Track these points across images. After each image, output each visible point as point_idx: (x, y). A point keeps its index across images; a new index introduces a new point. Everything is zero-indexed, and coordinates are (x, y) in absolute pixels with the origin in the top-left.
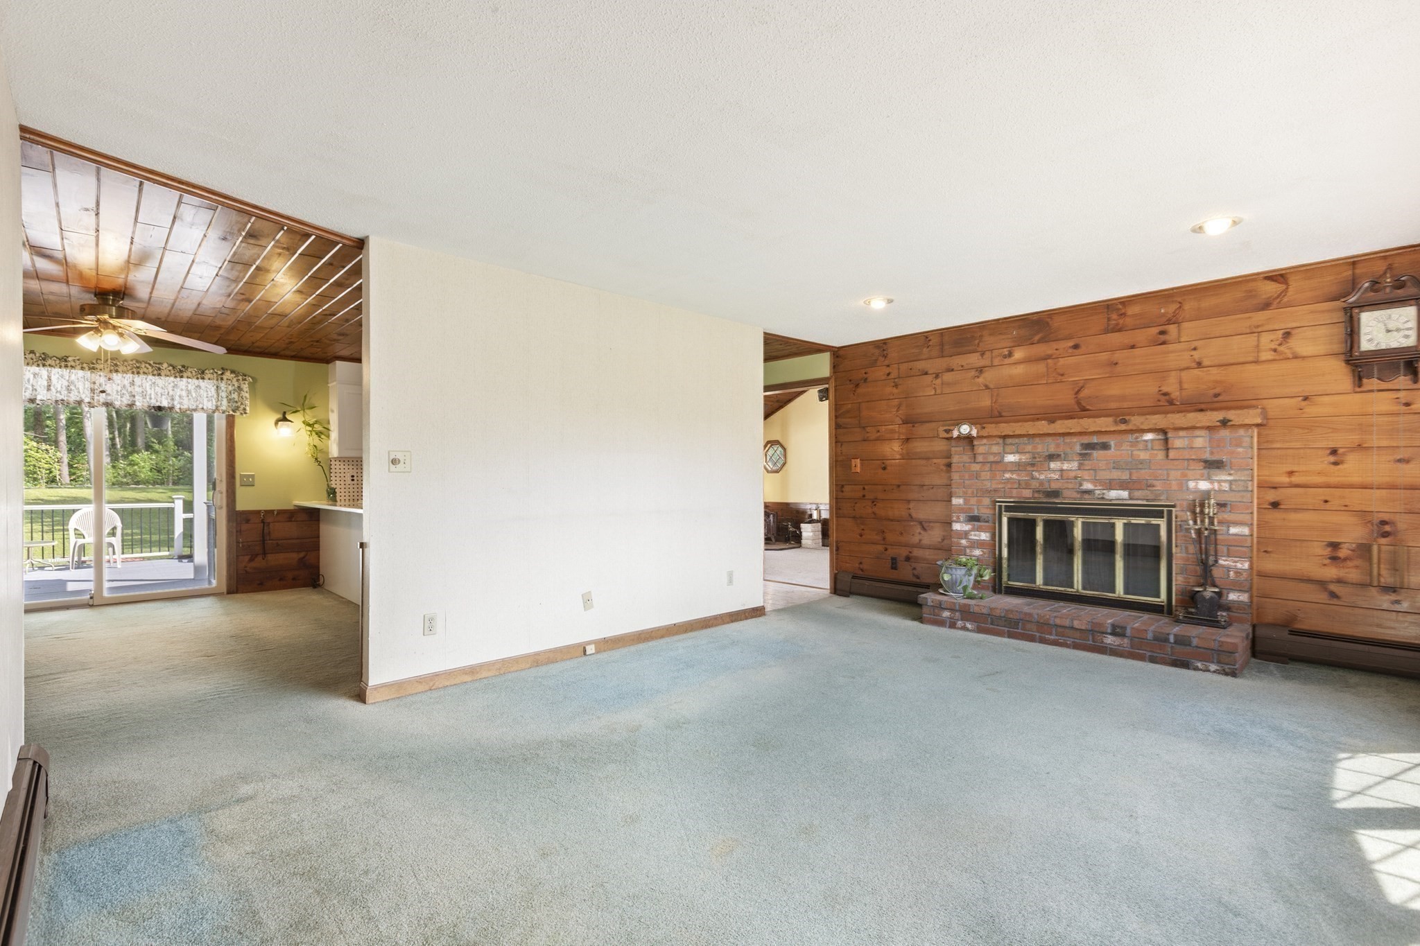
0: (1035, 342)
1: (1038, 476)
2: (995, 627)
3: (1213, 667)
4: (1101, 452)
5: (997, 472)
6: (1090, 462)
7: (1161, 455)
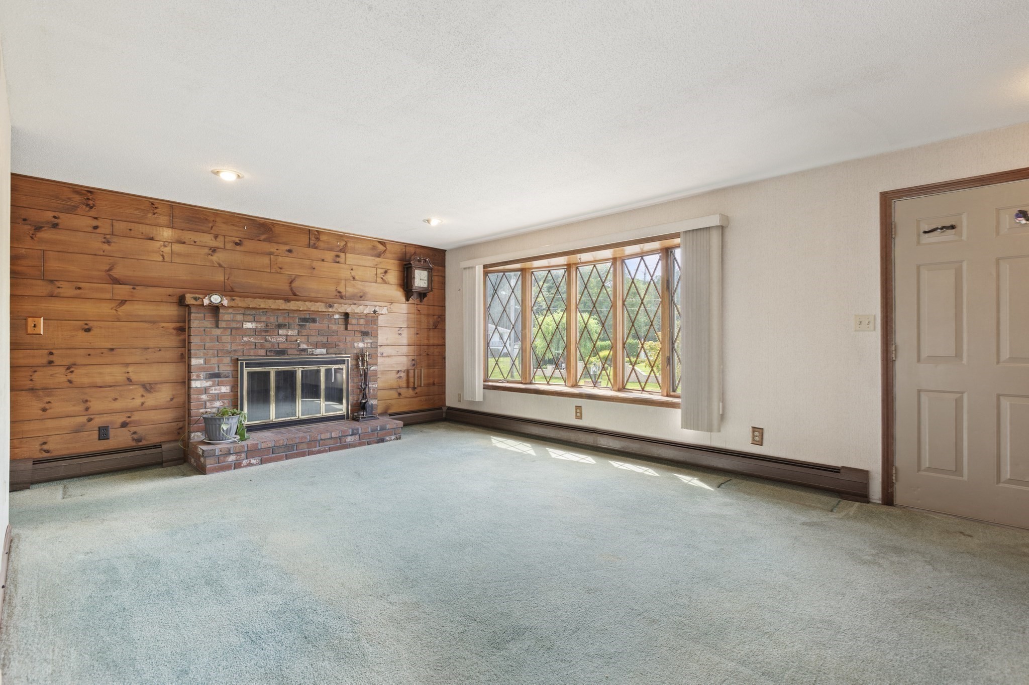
0: (261, 239)
1: (270, 339)
2: (277, 455)
3: (393, 437)
4: (312, 324)
5: (237, 336)
6: (305, 331)
7: (343, 327)
